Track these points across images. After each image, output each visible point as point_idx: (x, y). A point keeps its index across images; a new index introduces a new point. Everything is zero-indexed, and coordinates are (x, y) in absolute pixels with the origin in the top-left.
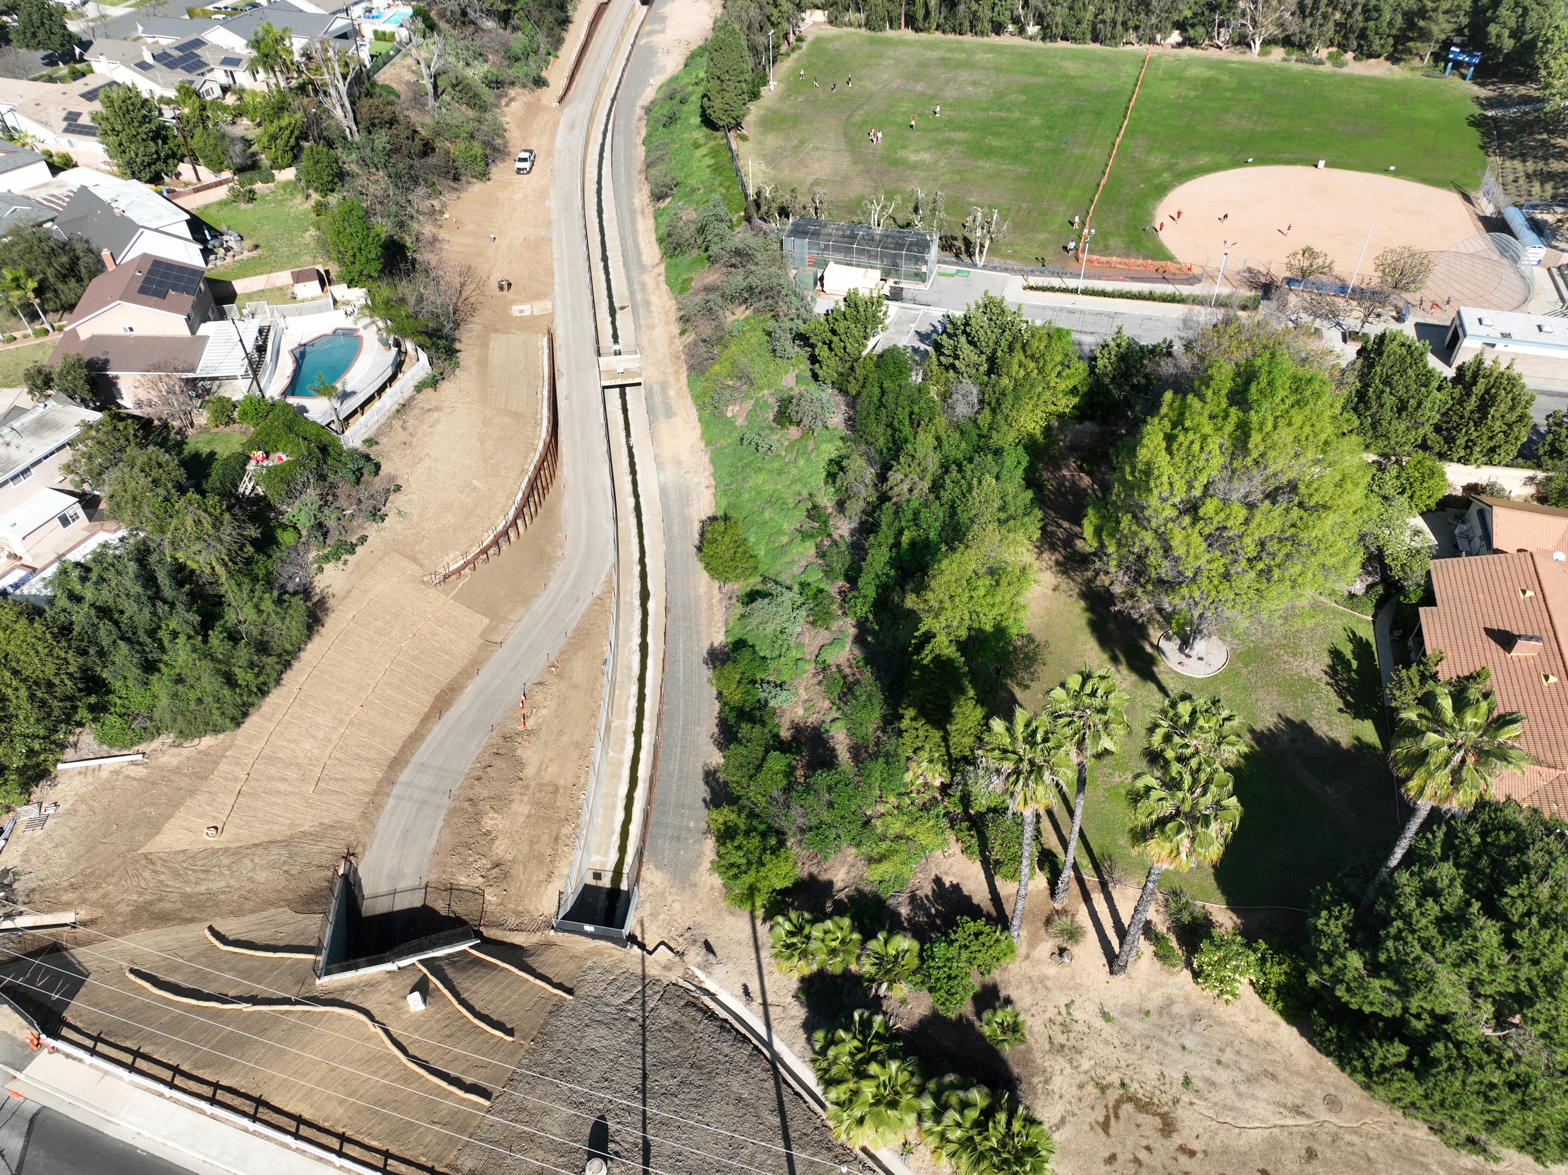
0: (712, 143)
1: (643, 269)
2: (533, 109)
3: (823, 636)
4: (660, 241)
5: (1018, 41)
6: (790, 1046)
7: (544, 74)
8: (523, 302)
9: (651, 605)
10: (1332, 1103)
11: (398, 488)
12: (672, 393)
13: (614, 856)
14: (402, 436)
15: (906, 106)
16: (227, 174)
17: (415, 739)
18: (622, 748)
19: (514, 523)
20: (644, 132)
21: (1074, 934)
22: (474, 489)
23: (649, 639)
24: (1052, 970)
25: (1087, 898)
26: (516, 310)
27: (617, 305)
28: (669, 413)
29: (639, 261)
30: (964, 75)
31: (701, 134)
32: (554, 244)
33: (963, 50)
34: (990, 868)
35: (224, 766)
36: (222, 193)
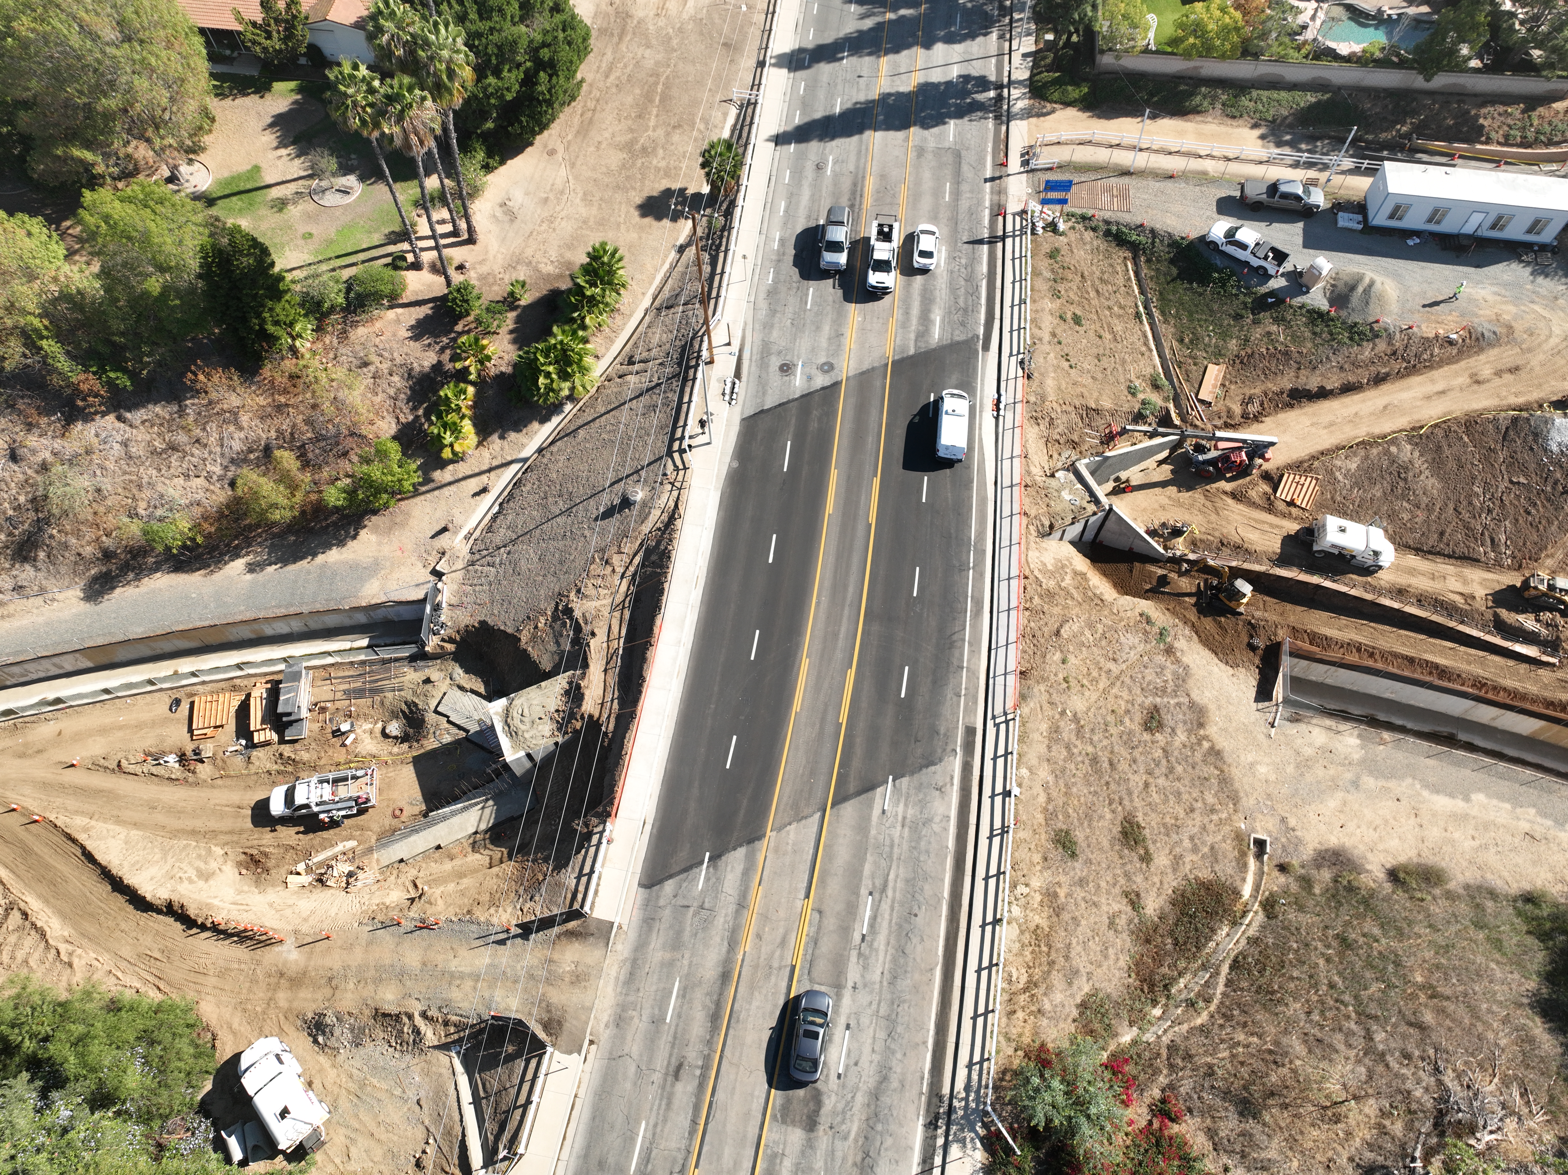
6: (529, 441)
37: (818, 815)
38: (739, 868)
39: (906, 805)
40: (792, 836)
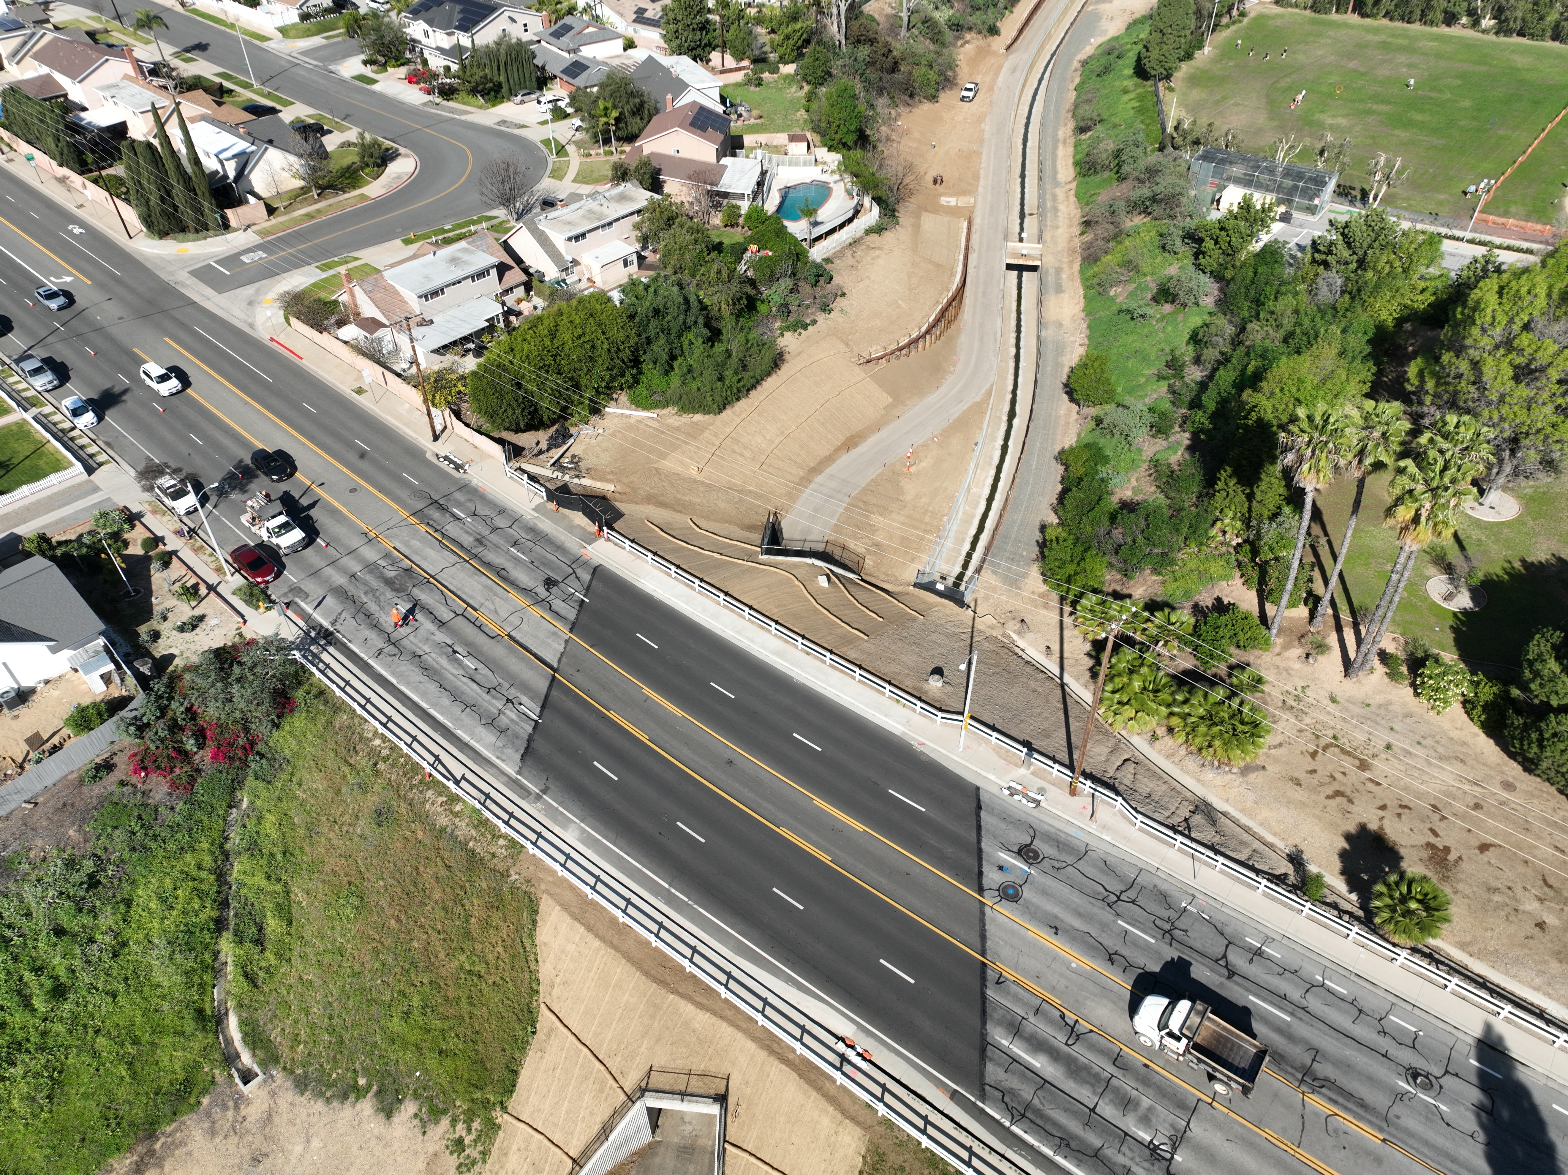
0: (1140, 90)
1: (1057, 184)
2: (983, 53)
3: (1160, 443)
4: (1076, 164)
5: (1470, 33)
6: (1077, 679)
7: (998, 24)
8: (951, 195)
9: (1016, 422)
10: (1508, 786)
11: (843, 295)
12: (1064, 276)
13: (958, 569)
14: (851, 262)
15: (1334, 78)
16: (746, 63)
17: (829, 460)
18: (976, 507)
19: (923, 336)
20: (1077, 80)
21: (1321, 648)
22: (899, 306)
23: (1010, 443)
24: (1297, 666)
25: (1339, 629)
26: (944, 200)
27: (1027, 211)
28: (1059, 289)
29: (1054, 178)
30: (1402, 58)
31: (1131, 83)
32: (984, 157)
33: (1407, 37)
34: (1262, 599)
35: (706, 434)
36: (739, 77)
37: (555, 665)
38: (563, 612)
39: (512, 720)
40: (555, 645)
